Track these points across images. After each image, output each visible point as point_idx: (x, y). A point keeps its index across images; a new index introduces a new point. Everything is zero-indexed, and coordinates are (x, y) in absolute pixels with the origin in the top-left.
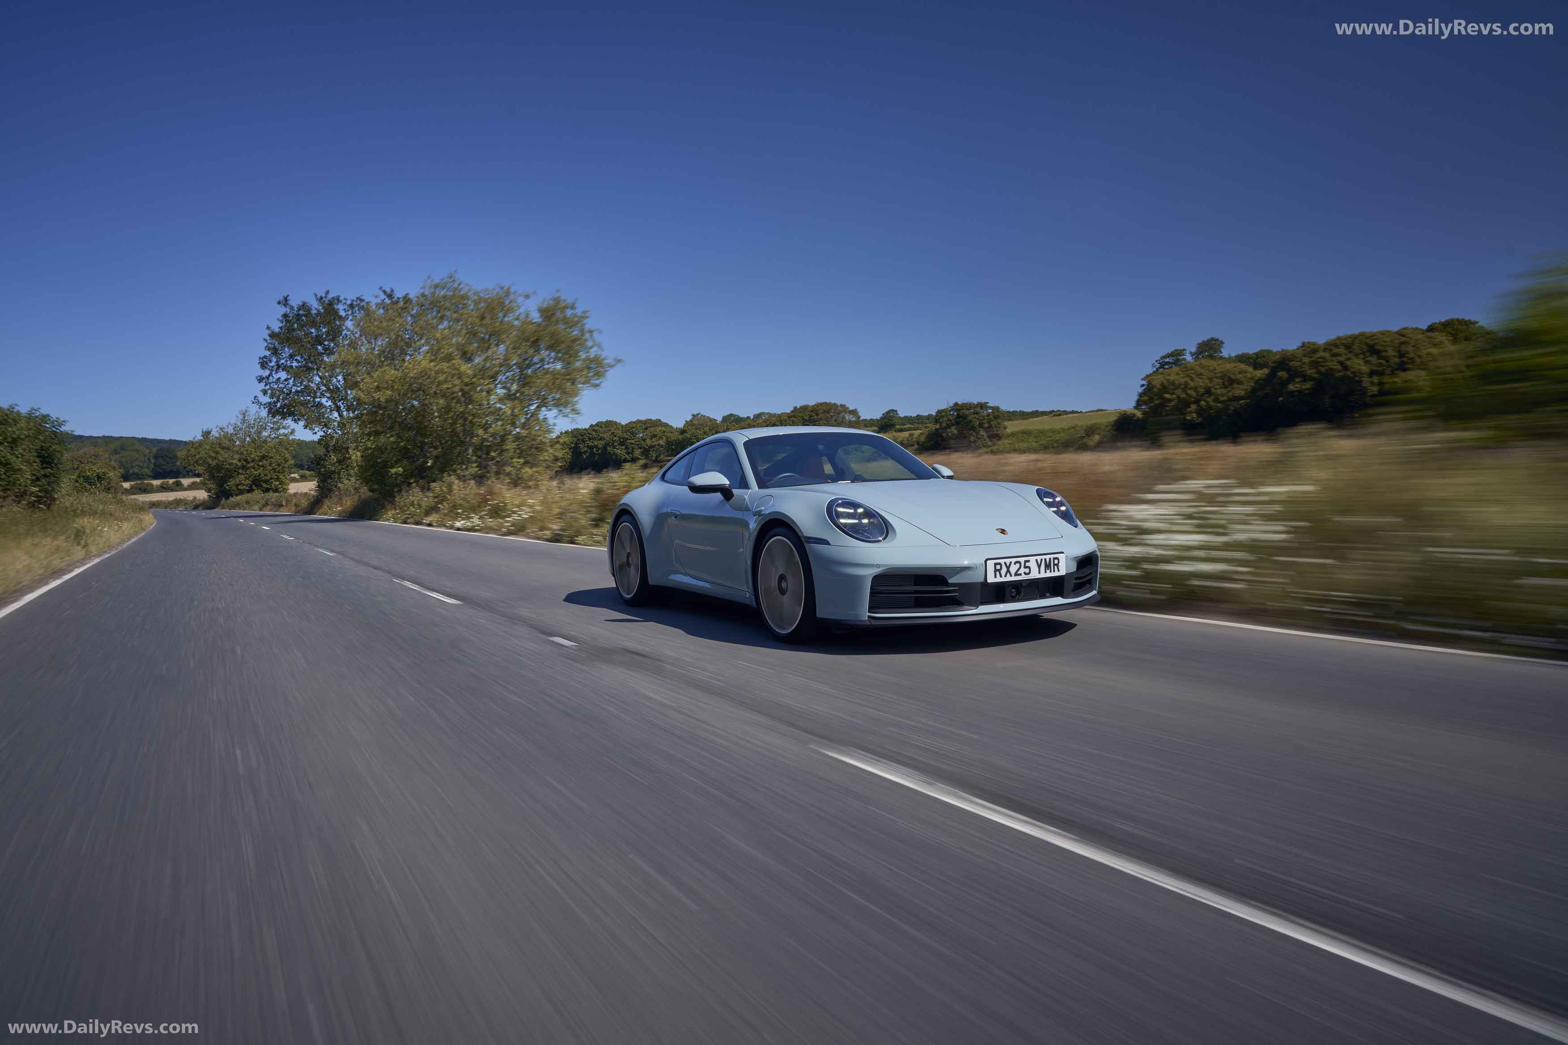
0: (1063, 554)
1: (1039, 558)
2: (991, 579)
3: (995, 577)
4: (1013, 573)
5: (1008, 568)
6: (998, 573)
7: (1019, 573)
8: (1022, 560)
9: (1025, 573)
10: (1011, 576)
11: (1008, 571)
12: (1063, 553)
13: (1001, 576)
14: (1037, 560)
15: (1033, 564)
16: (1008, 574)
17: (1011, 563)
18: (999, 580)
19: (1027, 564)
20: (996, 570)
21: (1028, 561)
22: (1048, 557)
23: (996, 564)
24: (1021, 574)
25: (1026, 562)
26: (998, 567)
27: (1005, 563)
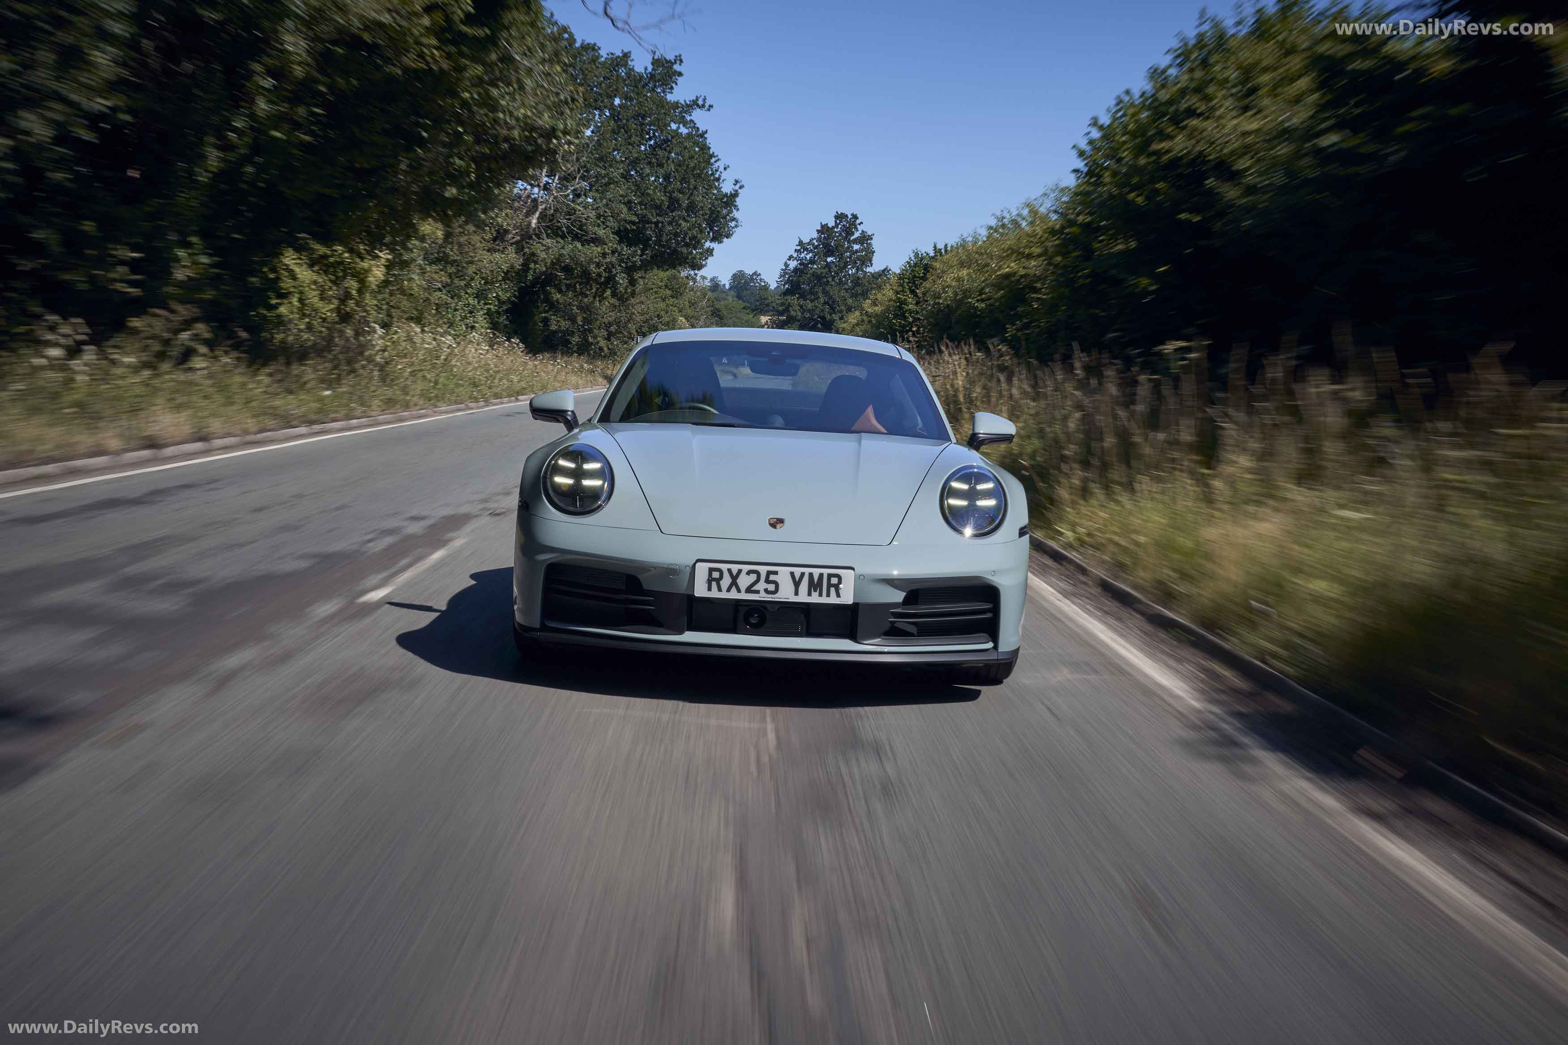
0: (852, 571)
1: (798, 571)
2: (701, 590)
3: (710, 589)
4: (743, 589)
5: (734, 578)
6: (714, 584)
7: (755, 588)
8: (763, 570)
9: (766, 591)
10: (739, 591)
11: (734, 583)
12: (853, 569)
13: (720, 590)
14: (792, 574)
15: (783, 577)
16: (734, 589)
17: (740, 571)
18: (714, 594)
19: (772, 577)
20: (710, 581)
21: (776, 573)
22: (816, 572)
23: (711, 570)
24: (758, 592)
25: (769, 573)
26: (716, 575)
27: (729, 571)
